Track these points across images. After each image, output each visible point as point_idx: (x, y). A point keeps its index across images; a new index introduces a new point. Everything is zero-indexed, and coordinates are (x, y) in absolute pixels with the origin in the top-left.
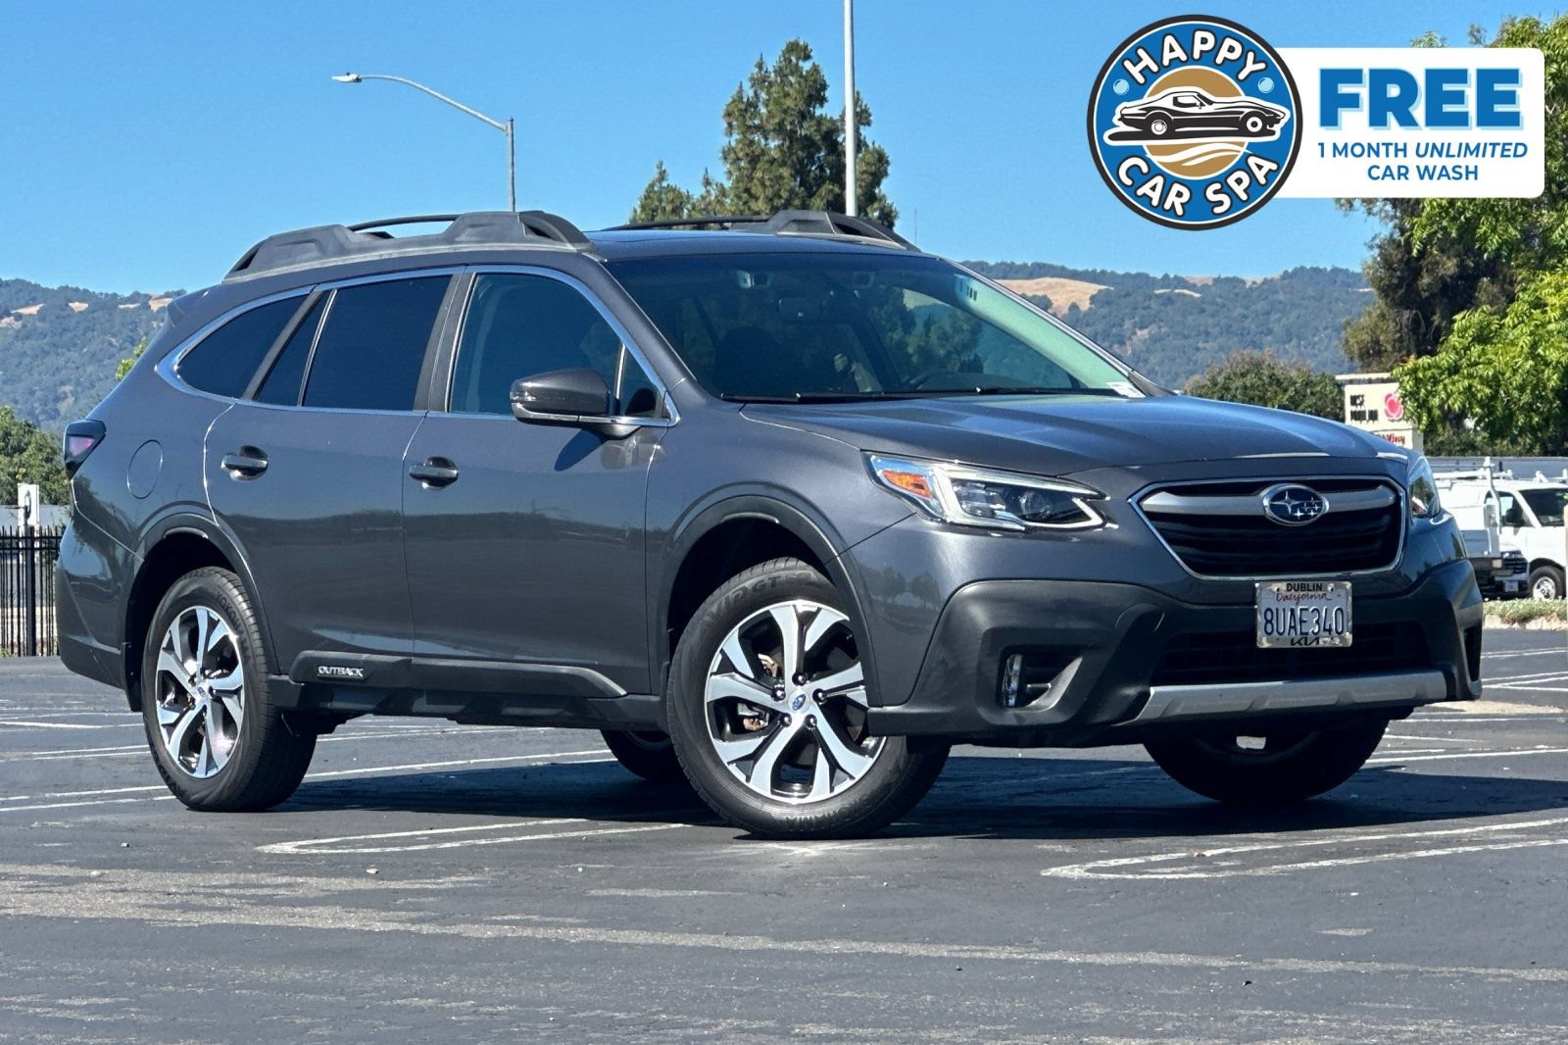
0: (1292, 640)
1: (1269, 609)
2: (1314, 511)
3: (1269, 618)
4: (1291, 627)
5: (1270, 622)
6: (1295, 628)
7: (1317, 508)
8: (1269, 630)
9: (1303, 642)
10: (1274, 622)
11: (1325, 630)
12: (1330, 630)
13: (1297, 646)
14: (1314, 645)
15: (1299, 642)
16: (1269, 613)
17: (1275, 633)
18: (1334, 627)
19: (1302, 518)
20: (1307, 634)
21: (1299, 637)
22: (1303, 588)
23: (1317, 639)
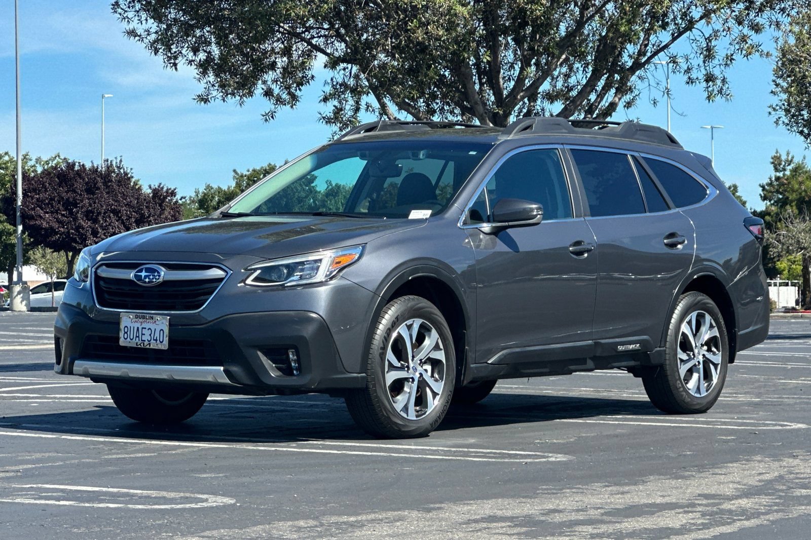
0: (137, 343)
1: (126, 327)
2: (156, 279)
3: (126, 331)
4: (136, 337)
5: (127, 333)
6: (138, 337)
7: (157, 277)
8: (126, 337)
9: (142, 345)
10: (129, 333)
11: (154, 340)
12: (156, 340)
13: (139, 346)
14: (148, 347)
15: (140, 345)
16: (126, 328)
17: (129, 339)
18: (158, 339)
19: (149, 282)
20: (145, 341)
21: (140, 342)
22: (144, 317)
23: (150, 344)
